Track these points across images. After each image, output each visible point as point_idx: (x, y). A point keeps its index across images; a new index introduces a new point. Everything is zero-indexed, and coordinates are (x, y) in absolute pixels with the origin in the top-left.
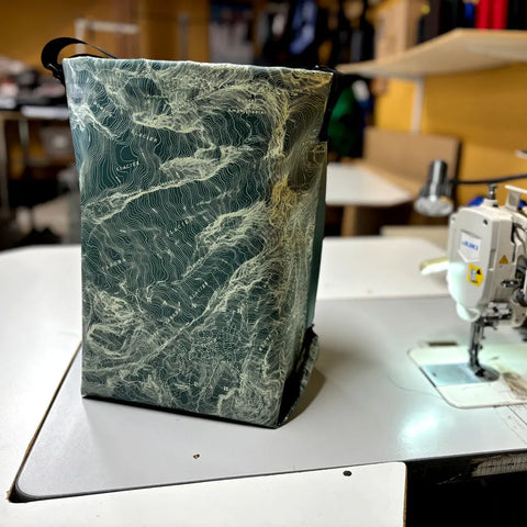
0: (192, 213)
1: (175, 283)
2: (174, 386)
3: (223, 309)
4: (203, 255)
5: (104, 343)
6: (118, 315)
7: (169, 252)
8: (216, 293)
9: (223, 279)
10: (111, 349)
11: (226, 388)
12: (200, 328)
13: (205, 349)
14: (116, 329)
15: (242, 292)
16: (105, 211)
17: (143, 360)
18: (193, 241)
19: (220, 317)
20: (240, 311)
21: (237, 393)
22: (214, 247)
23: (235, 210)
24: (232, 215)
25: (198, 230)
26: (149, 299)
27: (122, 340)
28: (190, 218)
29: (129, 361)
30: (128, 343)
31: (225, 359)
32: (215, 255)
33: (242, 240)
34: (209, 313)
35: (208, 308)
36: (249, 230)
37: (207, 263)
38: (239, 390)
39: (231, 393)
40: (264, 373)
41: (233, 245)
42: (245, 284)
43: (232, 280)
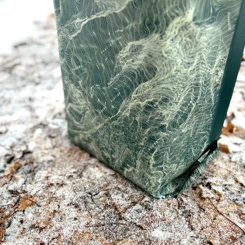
0: (113, 39)
1: (104, 88)
2: (103, 153)
3: (128, 114)
4: (119, 72)
5: (73, 116)
6: (79, 101)
7: (103, 65)
8: (124, 102)
9: (129, 93)
10: (76, 120)
11: (128, 165)
12: (115, 123)
13: (118, 137)
14: (78, 109)
15: (139, 106)
16: (74, 31)
17: (89, 132)
18: (114, 60)
19: (126, 119)
20: (138, 119)
21: (134, 171)
22: (125, 67)
23: (138, 39)
24: (136, 43)
25: (117, 52)
26: (92, 95)
27: (81, 116)
28: (112, 41)
29: (83, 130)
30: (83, 119)
31: (129, 147)
32: (125, 73)
33: (141, 65)
34: (120, 114)
35: (119, 111)
36: (146, 58)
37: (121, 78)
38: (136, 170)
39: (131, 169)
40: (151, 165)
41: (136, 68)
42: (141, 101)
43: (134, 95)
